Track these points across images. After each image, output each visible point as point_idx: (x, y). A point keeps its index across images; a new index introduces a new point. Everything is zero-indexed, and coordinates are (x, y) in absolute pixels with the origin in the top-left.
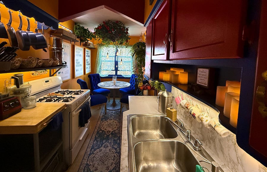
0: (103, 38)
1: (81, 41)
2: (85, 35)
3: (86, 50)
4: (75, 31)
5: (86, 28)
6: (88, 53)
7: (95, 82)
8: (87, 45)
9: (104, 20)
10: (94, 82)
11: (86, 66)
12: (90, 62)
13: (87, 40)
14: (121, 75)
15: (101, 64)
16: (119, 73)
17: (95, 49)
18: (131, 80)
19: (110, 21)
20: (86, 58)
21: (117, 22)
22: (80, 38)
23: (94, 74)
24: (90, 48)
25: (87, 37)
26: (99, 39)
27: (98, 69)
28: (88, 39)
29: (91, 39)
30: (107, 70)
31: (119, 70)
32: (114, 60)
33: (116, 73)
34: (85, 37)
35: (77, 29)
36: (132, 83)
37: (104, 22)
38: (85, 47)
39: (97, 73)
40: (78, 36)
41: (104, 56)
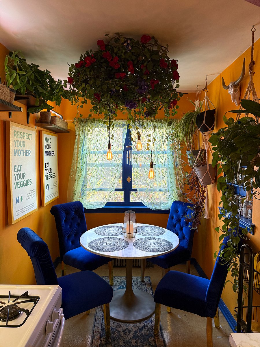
0: (97, 97)
1: (30, 108)
2: (41, 90)
3: (46, 135)
4: (8, 75)
5: (42, 68)
6: (49, 144)
7: (71, 226)
8: (47, 123)
9: (101, 36)
10: (68, 226)
11: (46, 182)
12: (55, 170)
13: (46, 106)
14: (141, 204)
15: (86, 174)
16: (134, 198)
17: (68, 131)
18: (172, 218)
19: (120, 36)
20: (46, 159)
21: (146, 38)
22: (25, 101)
23: (68, 201)
24: (56, 131)
25: (47, 95)
26: (83, 102)
27: (78, 188)
28: (49, 103)
29: (58, 103)
30: (101, 190)
31: (136, 190)
32: (121, 162)
33: (127, 196)
34: (40, 94)
35: (15, 69)
36: (175, 226)
37: (100, 43)
38: (41, 129)
39: (76, 199)
40: (18, 92)
41: (95, 152)
